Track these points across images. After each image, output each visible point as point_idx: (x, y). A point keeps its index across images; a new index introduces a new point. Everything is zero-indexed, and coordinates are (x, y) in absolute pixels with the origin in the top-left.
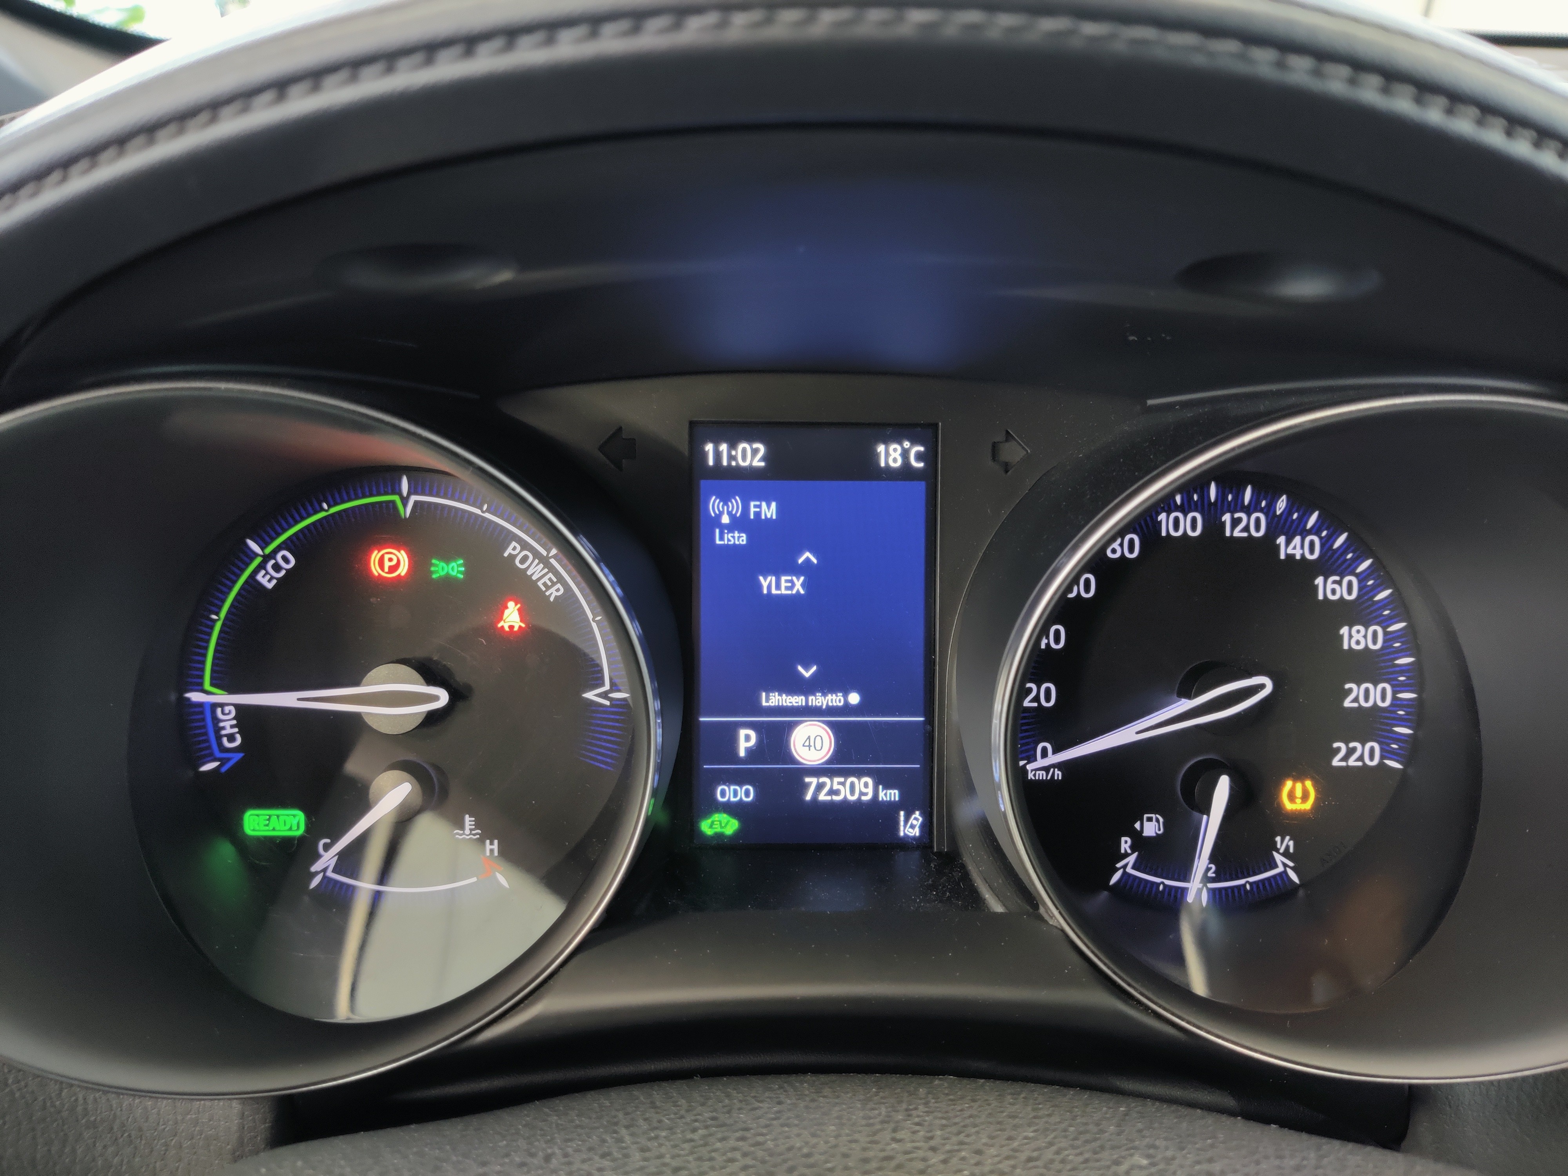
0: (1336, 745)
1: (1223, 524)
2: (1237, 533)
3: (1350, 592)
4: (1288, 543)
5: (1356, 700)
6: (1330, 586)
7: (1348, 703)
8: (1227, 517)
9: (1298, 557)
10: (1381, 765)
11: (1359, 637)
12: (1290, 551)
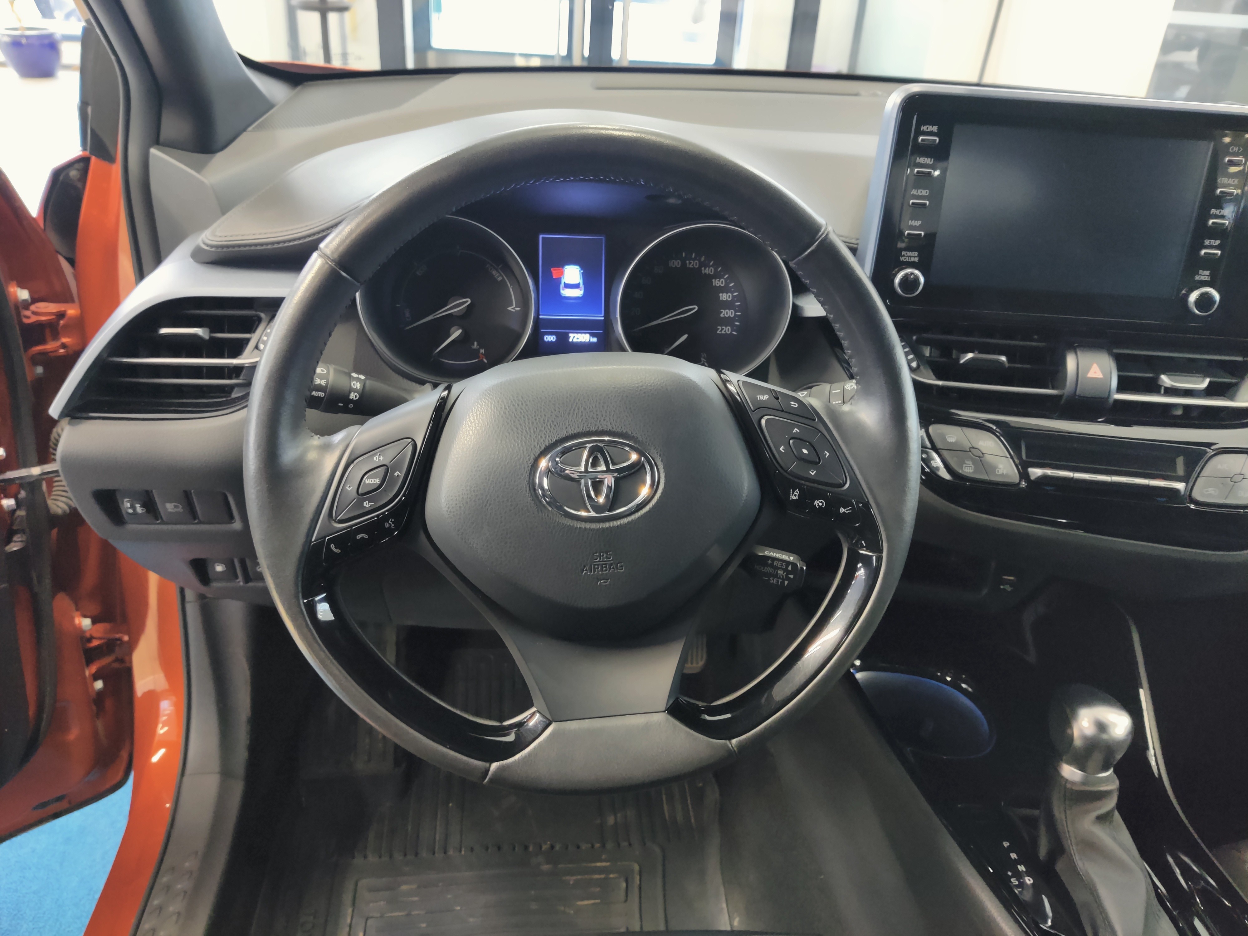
0: (719, 327)
1: (686, 264)
2: (691, 266)
3: (722, 284)
4: (705, 269)
5: (724, 315)
6: (717, 282)
7: (722, 315)
8: (688, 262)
9: (707, 273)
10: (731, 333)
11: (725, 297)
12: (705, 272)
